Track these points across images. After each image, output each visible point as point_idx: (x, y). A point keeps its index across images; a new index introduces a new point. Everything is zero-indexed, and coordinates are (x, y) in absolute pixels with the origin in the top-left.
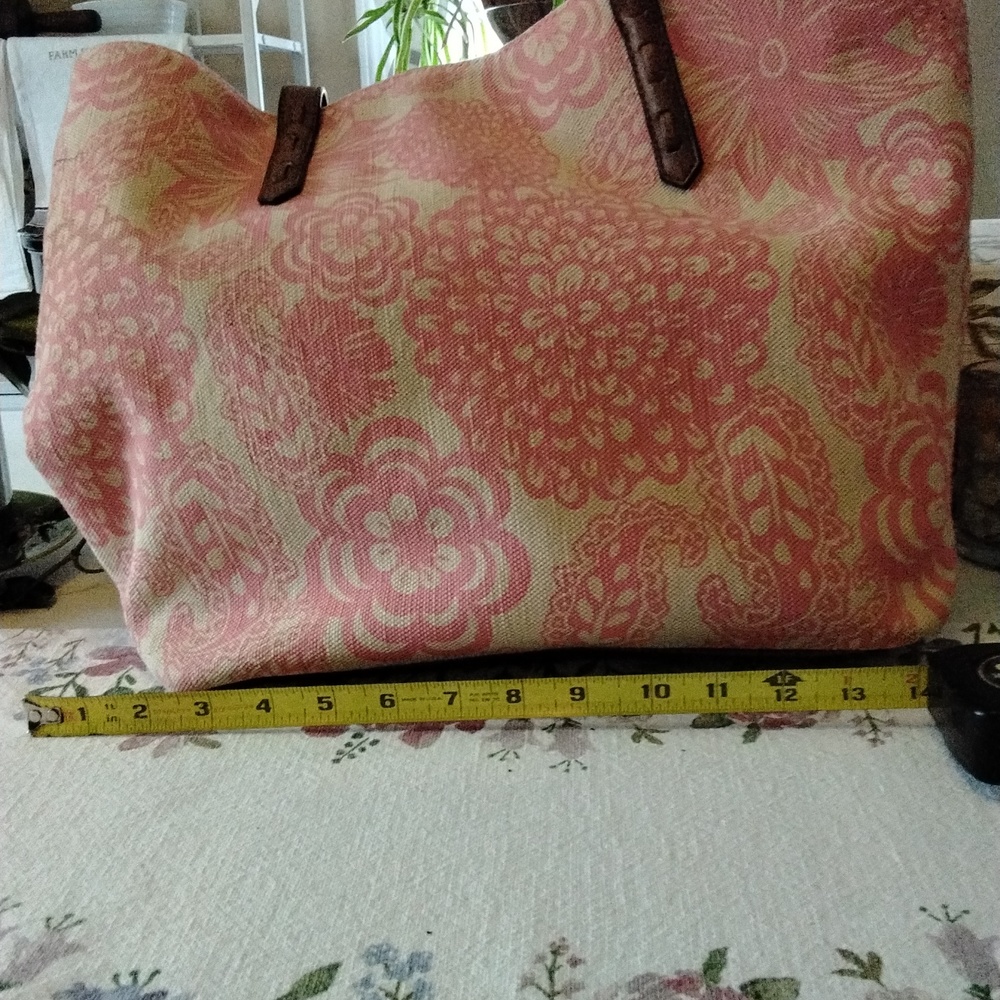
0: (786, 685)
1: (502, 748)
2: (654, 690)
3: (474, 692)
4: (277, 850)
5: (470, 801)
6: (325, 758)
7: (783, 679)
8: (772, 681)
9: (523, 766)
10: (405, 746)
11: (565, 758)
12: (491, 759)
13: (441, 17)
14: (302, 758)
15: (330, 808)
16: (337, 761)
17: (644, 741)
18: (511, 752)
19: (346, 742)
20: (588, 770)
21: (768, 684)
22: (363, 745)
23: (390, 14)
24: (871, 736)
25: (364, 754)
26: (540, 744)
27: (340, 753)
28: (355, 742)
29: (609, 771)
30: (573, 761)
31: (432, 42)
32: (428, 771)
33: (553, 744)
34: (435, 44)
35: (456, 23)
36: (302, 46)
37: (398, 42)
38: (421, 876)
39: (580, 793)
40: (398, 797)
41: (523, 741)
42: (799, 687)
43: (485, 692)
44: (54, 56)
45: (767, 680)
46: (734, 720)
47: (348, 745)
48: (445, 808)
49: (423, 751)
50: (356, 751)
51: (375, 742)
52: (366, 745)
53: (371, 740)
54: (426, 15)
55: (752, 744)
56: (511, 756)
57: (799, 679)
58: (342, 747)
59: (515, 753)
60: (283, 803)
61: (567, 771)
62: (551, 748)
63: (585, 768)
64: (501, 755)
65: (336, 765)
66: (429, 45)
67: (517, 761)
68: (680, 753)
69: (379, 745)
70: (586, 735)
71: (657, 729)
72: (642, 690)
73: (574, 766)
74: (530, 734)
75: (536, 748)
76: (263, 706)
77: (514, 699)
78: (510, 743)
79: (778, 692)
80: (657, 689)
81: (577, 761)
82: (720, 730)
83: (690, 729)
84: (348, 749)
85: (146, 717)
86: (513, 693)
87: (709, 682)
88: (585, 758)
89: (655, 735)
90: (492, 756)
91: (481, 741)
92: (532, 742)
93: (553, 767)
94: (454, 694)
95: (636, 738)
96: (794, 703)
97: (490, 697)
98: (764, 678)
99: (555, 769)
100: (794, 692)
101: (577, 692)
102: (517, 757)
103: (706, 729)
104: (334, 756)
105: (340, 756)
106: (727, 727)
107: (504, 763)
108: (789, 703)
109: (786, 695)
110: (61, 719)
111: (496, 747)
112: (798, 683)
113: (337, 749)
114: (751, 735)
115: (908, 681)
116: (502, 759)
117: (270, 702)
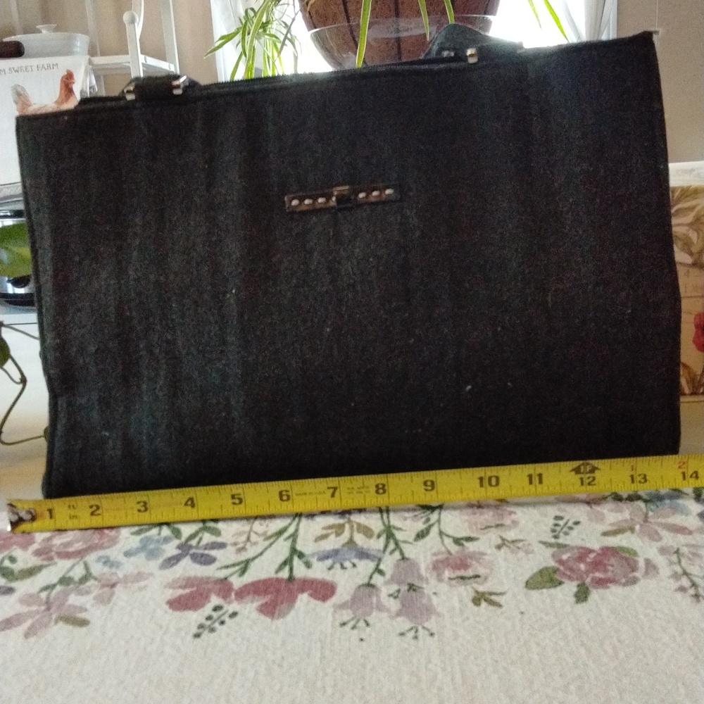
0: (587, 473)
1: (352, 616)
2: (487, 481)
3: (350, 486)
5: (326, 675)
6: (186, 634)
7: (585, 468)
8: (577, 470)
9: (374, 635)
10: (262, 617)
11: (413, 625)
12: (343, 628)
13: (276, 38)
14: (165, 633)
16: (197, 636)
17: (484, 604)
18: (361, 620)
19: (206, 616)
20: (436, 637)
21: (573, 473)
22: (222, 618)
23: (238, 37)
24: (692, 591)
25: (224, 627)
26: (388, 610)
27: (201, 626)
28: (215, 615)
29: (456, 636)
30: (420, 628)
31: (271, 56)
32: (284, 643)
33: (400, 610)
34: (273, 57)
35: (287, 42)
36: (175, 66)
37: (246, 56)
39: (430, 661)
40: (257, 673)
41: (372, 608)
42: (597, 474)
43: (359, 486)
45: (573, 470)
46: (563, 580)
47: (209, 618)
48: (302, 684)
49: (279, 623)
50: (216, 625)
51: (234, 614)
52: (226, 618)
53: (231, 611)
54: (266, 37)
55: (584, 604)
56: (362, 624)
57: (597, 468)
58: (204, 621)
59: (365, 621)
61: (416, 638)
62: (398, 614)
63: (432, 634)
64: (352, 623)
65: (198, 640)
66: (268, 57)
67: (368, 629)
68: (519, 616)
69: (237, 619)
70: (430, 599)
71: (494, 590)
72: (479, 481)
73: (421, 632)
74: (379, 601)
75: (385, 615)
76: (189, 503)
77: (381, 491)
78: (360, 611)
79: (582, 479)
80: (490, 479)
81: (424, 628)
82: (552, 590)
83: (525, 590)
84: (209, 623)
85: (99, 514)
86: (381, 486)
87: (530, 473)
88: (432, 624)
89: (493, 597)
90: (344, 624)
91: (332, 610)
92: (380, 608)
93: (402, 634)
94: (335, 489)
95: (476, 601)
96: (595, 487)
97: (362, 490)
98: (571, 468)
99: (403, 638)
100: (594, 479)
101: (429, 483)
102: (368, 625)
103: (540, 591)
104: (195, 630)
105: (201, 630)
106: (559, 588)
107: (355, 631)
108: (591, 487)
109: (588, 481)
110: (33, 519)
111: (346, 615)
112: (596, 471)
113: (199, 623)
114: (582, 595)
115: (680, 467)
116: (354, 627)
117: (195, 499)
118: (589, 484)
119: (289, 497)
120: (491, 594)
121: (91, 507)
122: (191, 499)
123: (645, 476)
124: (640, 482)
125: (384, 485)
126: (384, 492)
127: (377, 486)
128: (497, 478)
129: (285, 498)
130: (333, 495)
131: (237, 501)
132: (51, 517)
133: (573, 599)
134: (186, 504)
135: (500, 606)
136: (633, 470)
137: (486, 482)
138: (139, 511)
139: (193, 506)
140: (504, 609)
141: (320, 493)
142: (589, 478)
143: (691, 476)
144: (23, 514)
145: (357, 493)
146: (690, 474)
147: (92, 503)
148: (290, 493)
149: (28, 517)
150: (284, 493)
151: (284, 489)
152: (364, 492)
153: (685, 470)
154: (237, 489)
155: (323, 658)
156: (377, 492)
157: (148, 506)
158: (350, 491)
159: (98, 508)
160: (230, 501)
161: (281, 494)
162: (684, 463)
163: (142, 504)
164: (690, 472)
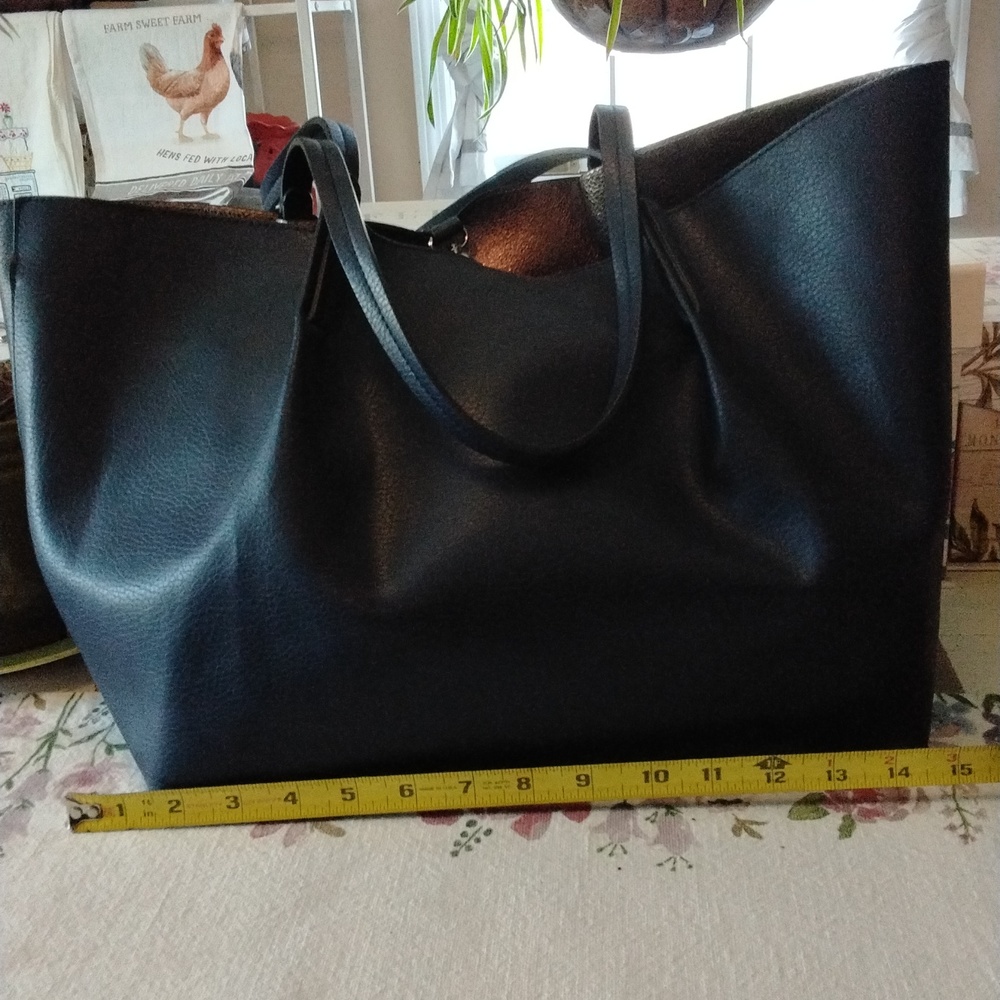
0: (775, 768)
1: (609, 841)
3: (487, 781)
4: (411, 958)
6: (444, 850)
7: (773, 763)
8: (763, 765)
9: (631, 863)
10: (518, 837)
11: (670, 855)
12: (601, 854)
14: (422, 849)
15: (455, 909)
16: (455, 854)
17: (744, 835)
18: (618, 846)
19: (461, 832)
20: (694, 869)
21: (758, 768)
22: (477, 835)
24: (962, 831)
25: (480, 846)
26: (646, 837)
27: (457, 844)
28: (471, 831)
30: (678, 858)
32: (542, 868)
33: (658, 837)
36: (351, 3)
38: (549, 993)
40: (517, 898)
41: (629, 833)
42: (787, 769)
43: (497, 780)
44: (109, 29)
45: (758, 765)
46: (828, 810)
47: (464, 834)
49: (534, 844)
50: (472, 842)
51: (488, 832)
52: (481, 835)
53: (485, 829)
55: (847, 840)
56: (619, 851)
57: (787, 763)
58: (459, 838)
59: (622, 847)
60: (410, 903)
61: (674, 869)
62: (656, 842)
63: (690, 867)
64: (609, 849)
65: (455, 858)
67: (626, 857)
68: (780, 850)
69: (493, 836)
70: (688, 826)
71: (756, 820)
72: (643, 775)
73: (680, 864)
74: (635, 825)
75: (641, 841)
76: (290, 798)
77: (524, 786)
78: (617, 836)
79: (768, 775)
80: (657, 774)
81: (682, 858)
82: (816, 822)
83: (788, 820)
84: (464, 840)
85: (180, 811)
86: (523, 781)
87: (705, 767)
88: (690, 855)
89: (754, 827)
90: (601, 850)
91: (589, 832)
92: (638, 833)
93: (660, 865)
94: (469, 783)
95: (736, 831)
96: (783, 784)
97: (503, 785)
98: (755, 763)
99: (661, 867)
100: (783, 774)
101: (583, 778)
102: (625, 852)
103: (803, 821)
104: (452, 848)
105: (458, 848)
106: (823, 819)
107: (613, 859)
108: (779, 784)
109: (775, 777)
110: (100, 816)
111: (603, 839)
112: (786, 766)
113: (454, 840)
114: (846, 830)
115: (887, 763)
116: (611, 855)
117: (297, 796)
118: (777, 781)
119: (411, 792)
120: (752, 823)
121: (170, 802)
122: (293, 794)
123: (845, 772)
124: (838, 779)
125: (527, 780)
126: (528, 787)
127: (519, 780)
128: (666, 773)
129: (407, 793)
130: (465, 791)
131: (348, 797)
132: (122, 815)
133: (838, 833)
134: (286, 799)
135: (760, 837)
136: (830, 765)
137: (652, 777)
138: (229, 807)
139: (294, 801)
140: (764, 841)
141: (450, 788)
142: (776, 774)
143: (900, 774)
144: (86, 810)
145: (495, 788)
146: (898, 772)
147: (171, 798)
148: (413, 788)
149: (92, 813)
150: (405, 788)
151: (406, 783)
152: (503, 787)
153: (893, 766)
154: (348, 783)
155: (582, 886)
156: (520, 787)
157: (239, 801)
158: (487, 785)
159: (178, 803)
160: (341, 795)
161: (402, 789)
162: (892, 759)
163: (232, 799)
164: (899, 768)
